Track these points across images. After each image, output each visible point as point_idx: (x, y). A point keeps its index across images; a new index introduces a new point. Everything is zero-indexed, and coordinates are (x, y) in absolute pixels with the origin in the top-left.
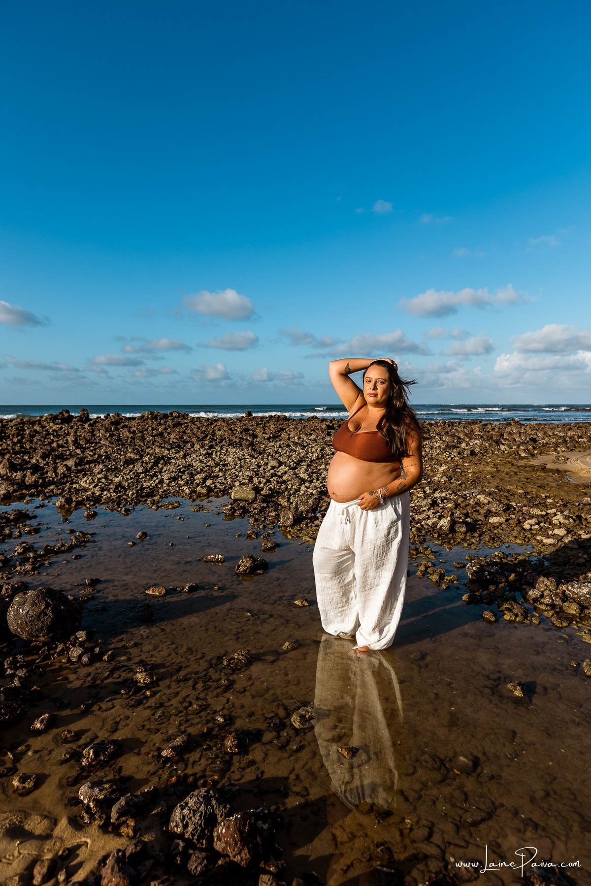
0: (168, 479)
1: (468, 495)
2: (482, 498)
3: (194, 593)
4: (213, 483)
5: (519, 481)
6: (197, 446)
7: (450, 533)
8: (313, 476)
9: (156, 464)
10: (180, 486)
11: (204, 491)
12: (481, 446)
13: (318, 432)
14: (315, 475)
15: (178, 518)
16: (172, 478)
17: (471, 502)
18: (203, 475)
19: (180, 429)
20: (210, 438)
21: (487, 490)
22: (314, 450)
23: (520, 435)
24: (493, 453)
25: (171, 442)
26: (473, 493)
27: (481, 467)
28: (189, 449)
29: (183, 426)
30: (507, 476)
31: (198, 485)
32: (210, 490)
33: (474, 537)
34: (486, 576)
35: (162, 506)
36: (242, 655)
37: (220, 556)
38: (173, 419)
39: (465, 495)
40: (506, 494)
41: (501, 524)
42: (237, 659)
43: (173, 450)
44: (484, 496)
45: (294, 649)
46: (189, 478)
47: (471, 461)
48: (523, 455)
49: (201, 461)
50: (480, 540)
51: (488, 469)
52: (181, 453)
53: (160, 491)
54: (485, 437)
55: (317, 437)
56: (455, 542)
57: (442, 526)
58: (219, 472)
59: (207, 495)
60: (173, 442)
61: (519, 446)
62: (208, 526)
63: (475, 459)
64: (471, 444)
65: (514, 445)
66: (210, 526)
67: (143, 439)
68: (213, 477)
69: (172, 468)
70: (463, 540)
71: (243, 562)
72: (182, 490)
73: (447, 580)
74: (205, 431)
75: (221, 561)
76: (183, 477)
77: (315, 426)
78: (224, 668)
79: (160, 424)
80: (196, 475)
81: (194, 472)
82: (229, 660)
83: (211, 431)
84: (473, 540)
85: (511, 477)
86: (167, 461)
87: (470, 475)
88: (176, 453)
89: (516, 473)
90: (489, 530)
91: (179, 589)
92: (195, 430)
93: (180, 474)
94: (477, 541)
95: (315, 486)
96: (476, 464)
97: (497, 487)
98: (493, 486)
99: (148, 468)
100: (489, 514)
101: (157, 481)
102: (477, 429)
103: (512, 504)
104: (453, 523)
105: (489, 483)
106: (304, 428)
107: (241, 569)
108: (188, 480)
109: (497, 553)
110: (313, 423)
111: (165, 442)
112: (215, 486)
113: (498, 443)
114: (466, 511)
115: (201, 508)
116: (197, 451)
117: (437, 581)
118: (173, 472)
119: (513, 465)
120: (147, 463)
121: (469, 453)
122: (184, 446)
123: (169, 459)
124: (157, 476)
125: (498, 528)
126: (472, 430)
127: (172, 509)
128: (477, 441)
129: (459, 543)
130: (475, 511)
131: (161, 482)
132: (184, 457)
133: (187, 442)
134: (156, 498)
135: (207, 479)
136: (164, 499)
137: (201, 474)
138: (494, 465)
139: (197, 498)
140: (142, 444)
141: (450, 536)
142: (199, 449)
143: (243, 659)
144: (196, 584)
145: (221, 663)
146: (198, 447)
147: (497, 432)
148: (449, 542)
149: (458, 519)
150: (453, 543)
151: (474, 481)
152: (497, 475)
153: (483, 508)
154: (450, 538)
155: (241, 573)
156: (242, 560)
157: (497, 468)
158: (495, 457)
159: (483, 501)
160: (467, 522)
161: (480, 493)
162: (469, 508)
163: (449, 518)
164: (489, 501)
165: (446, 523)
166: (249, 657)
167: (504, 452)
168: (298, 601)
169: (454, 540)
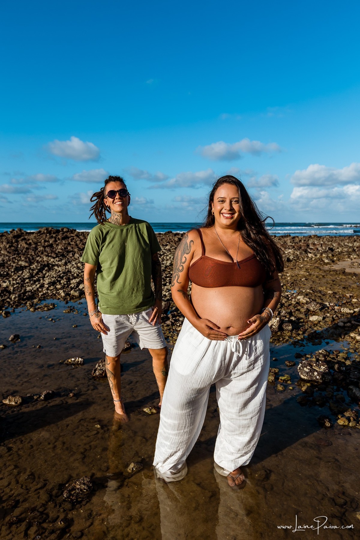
0: (48, 284)
1: (290, 296)
2: (301, 298)
3: (50, 401)
5: (327, 284)
7: (278, 331)
8: (166, 280)
9: (40, 270)
10: (57, 289)
11: (77, 294)
12: (293, 254)
13: (172, 243)
14: (168, 279)
16: (51, 282)
17: (293, 302)
18: (78, 280)
19: (66, 241)
21: (304, 291)
22: (168, 258)
23: (322, 246)
24: (303, 260)
25: (57, 252)
26: (293, 294)
27: (297, 272)
28: (71, 257)
29: (70, 239)
30: (317, 279)
31: (72, 289)
33: (299, 334)
34: (316, 377)
35: (39, 308)
36: (84, 484)
37: (80, 359)
38: (63, 234)
39: (287, 295)
40: (319, 295)
41: (319, 322)
42: (78, 489)
43: (57, 259)
44: (302, 297)
45: (139, 471)
46: (66, 283)
47: (288, 266)
48: (326, 261)
51: (302, 273)
52: (63, 261)
53: (40, 294)
54: (296, 247)
55: (171, 247)
56: (284, 339)
57: (273, 325)
59: (80, 297)
60: (59, 252)
61: (321, 254)
62: (75, 327)
63: (291, 265)
64: (286, 252)
65: (318, 253)
66: (77, 326)
67: (36, 248)
69: (53, 273)
70: (290, 337)
71: (99, 366)
72: (58, 293)
73: (281, 380)
75: (80, 363)
76: (62, 282)
77: (170, 239)
78: (64, 501)
79: (52, 237)
80: (72, 279)
81: (71, 277)
82: (70, 491)
85: (320, 279)
86: (50, 267)
87: (289, 278)
88: (59, 261)
89: (323, 276)
90: (310, 327)
91: (35, 397)
92: (78, 242)
93: (59, 279)
95: (167, 289)
96: (292, 269)
97: (311, 288)
98: (307, 287)
99: (34, 274)
100: (308, 313)
101: (38, 286)
102: (289, 241)
103: (326, 303)
104: (281, 322)
105: (305, 285)
106: (162, 240)
107: (97, 373)
108: (65, 284)
109: (320, 351)
110: (169, 236)
111: (52, 252)
113: (306, 252)
114: (289, 310)
115: (72, 309)
116: (77, 259)
117: (272, 381)
118: (53, 277)
119: (320, 269)
120: (33, 270)
122: (67, 255)
123: (53, 266)
124: (40, 281)
125: (317, 325)
126: (285, 242)
127: (47, 310)
128: (290, 250)
129: (287, 340)
130: (297, 310)
131: (42, 286)
132: (66, 264)
133: (70, 252)
134: (35, 301)
136: (43, 302)
137: (76, 279)
138: (306, 270)
139: (70, 300)
140: (33, 254)
141: (279, 333)
142: (78, 258)
143: (85, 489)
144: (53, 392)
145: (62, 494)
146: (78, 256)
147: (304, 243)
148: (278, 339)
149: (284, 318)
150: (282, 340)
151: (293, 283)
152: (310, 278)
153: (303, 307)
154: (279, 336)
155: (97, 377)
156: (99, 364)
157: (309, 272)
158: (305, 263)
159: (302, 301)
160: (292, 320)
161: (298, 294)
162: (291, 307)
163: (278, 319)
164: (307, 301)
165: (276, 323)
166: (91, 485)
167: (311, 259)
168: (147, 409)
169: (282, 337)
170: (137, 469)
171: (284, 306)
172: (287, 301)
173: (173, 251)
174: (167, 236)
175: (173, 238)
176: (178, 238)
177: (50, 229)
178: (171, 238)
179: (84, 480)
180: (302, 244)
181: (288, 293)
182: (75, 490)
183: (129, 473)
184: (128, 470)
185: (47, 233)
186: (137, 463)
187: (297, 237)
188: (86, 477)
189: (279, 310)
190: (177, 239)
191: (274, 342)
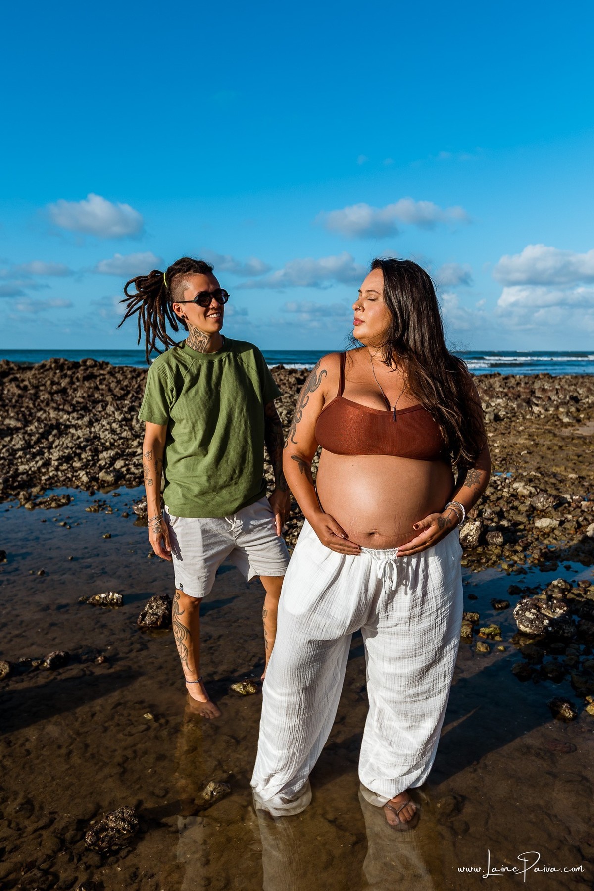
0: (57, 460)
1: (499, 482)
2: (520, 487)
3: (61, 671)
4: (126, 465)
5: (568, 460)
6: (110, 409)
7: (478, 546)
9: (44, 435)
10: (74, 470)
11: (110, 478)
12: (506, 408)
13: (284, 387)
15: (62, 524)
16: (63, 457)
17: (504, 494)
18: (112, 453)
19: (90, 383)
20: (133, 396)
21: (525, 474)
23: (557, 393)
24: (524, 418)
25: (74, 402)
26: (506, 479)
27: (512, 439)
28: (100, 412)
29: (98, 379)
30: (549, 452)
31: (101, 468)
32: (119, 476)
33: (516, 552)
35: (41, 503)
36: (123, 820)
37: (116, 595)
38: (86, 370)
39: (495, 482)
40: (553, 480)
41: (553, 529)
42: (112, 828)
43: (75, 415)
44: (522, 484)
45: (224, 796)
46: (90, 458)
47: (496, 430)
48: (566, 420)
49: (113, 431)
50: (525, 557)
51: (521, 441)
52: (86, 419)
53: (43, 478)
54: (510, 395)
56: (488, 560)
57: (468, 535)
58: (137, 447)
59: (116, 484)
60: (78, 403)
61: (557, 408)
62: (107, 537)
63: (502, 426)
64: (493, 404)
65: (551, 406)
66: (110, 536)
67: (36, 396)
68: (128, 455)
69: (67, 441)
70: (500, 557)
71: (151, 608)
72: (76, 476)
73: (484, 633)
74: (127, 386)
75: (117, 603)
76: (83, 456)
77: (281, 380)
79: (65, 376)
80: (102, 452)
81: (100, 448)
82: (97, 833)
83: (136, 386)
84: (516, 558)
85: (554, 453)
86: (62, 429)
87: (497, 451)
88: (78, 419)
89: (560, 447)
90: (537, 539)
91: (34, 664)
92: (113, 385)
93: (78, 451)
94: (521, 559)
96: (504, 434)
97: (538, 469)
98: (531, 467)
99: (32, 442)
100: (533, 512)
101: (40, 463)
102: (498, 384)
103: (565, 496)
104: (484, 531)
105: (526, 462)
107: (148, 620)
108: (88, 461)
109: (555, 582)
110: (278, 375)
111: (65, 402)
112: (128, 470)
113: (529, 403)
114: (498, 509)
115: (101, 506)
116: (110, 416)
117: (468, 636)
118: (67, 448)
119: (555, 435)
120: (30, 435)
121: (492, 417)
122: (93, 408)
123: (68, 427)
124: (43, 454)
125: (548, 534)
126: (491, 386)
127: (55, 508)
128: (499, 401)
129: (495, 562)
130: (512, 508)
131: (47, 464)
132: (90, 424)
133: (99, 402)
134: (35, 490)
135: (118, 459)
137: (109, 452)
138: (530, 435)
139: (98, 489)
140: (31, 406)
141: (480, 550)
143: (124, 829)
144: (67, 653)
145: (83, 837)
146: (112, 409)
147: (525, 388)
148: (479, 561)
149: (489, 522)
150: (485, 563)
151: (504, 459)
152: (535, 450)
153: (523, 503)
154: (479, 554)
155: (148, 627)
156: (151, 604)
157: (534, 440)
158: (528, 424)
159: (521, 492)
160: (503, 526)
161: (515, 479)
162: (502, 503)
163: (478, 523)
164: (531, 493)
165: (474, 530)
166: (136, 822)
167: (539, 416)
168: (238, 684)
169: (486, 557)
170: (219, 793)
171: (490, 500)
172: (494, 492)
173: (285, 401)
174: (276, 374)
175: (287, 378)
176: (296, 378)
177: (62, 361)
178: (282, 378)
179: (123, 813)
180: (522, 390)
181: (496, 478)
182: (107, 830)
183: (206, 801)
184: (204, 794)
185: (57, 368)
186: (220, 782)
187: (513, 376)
188: (127, 807)
189: (481, 507)
190: (293, 379)
191: (471, 566)
